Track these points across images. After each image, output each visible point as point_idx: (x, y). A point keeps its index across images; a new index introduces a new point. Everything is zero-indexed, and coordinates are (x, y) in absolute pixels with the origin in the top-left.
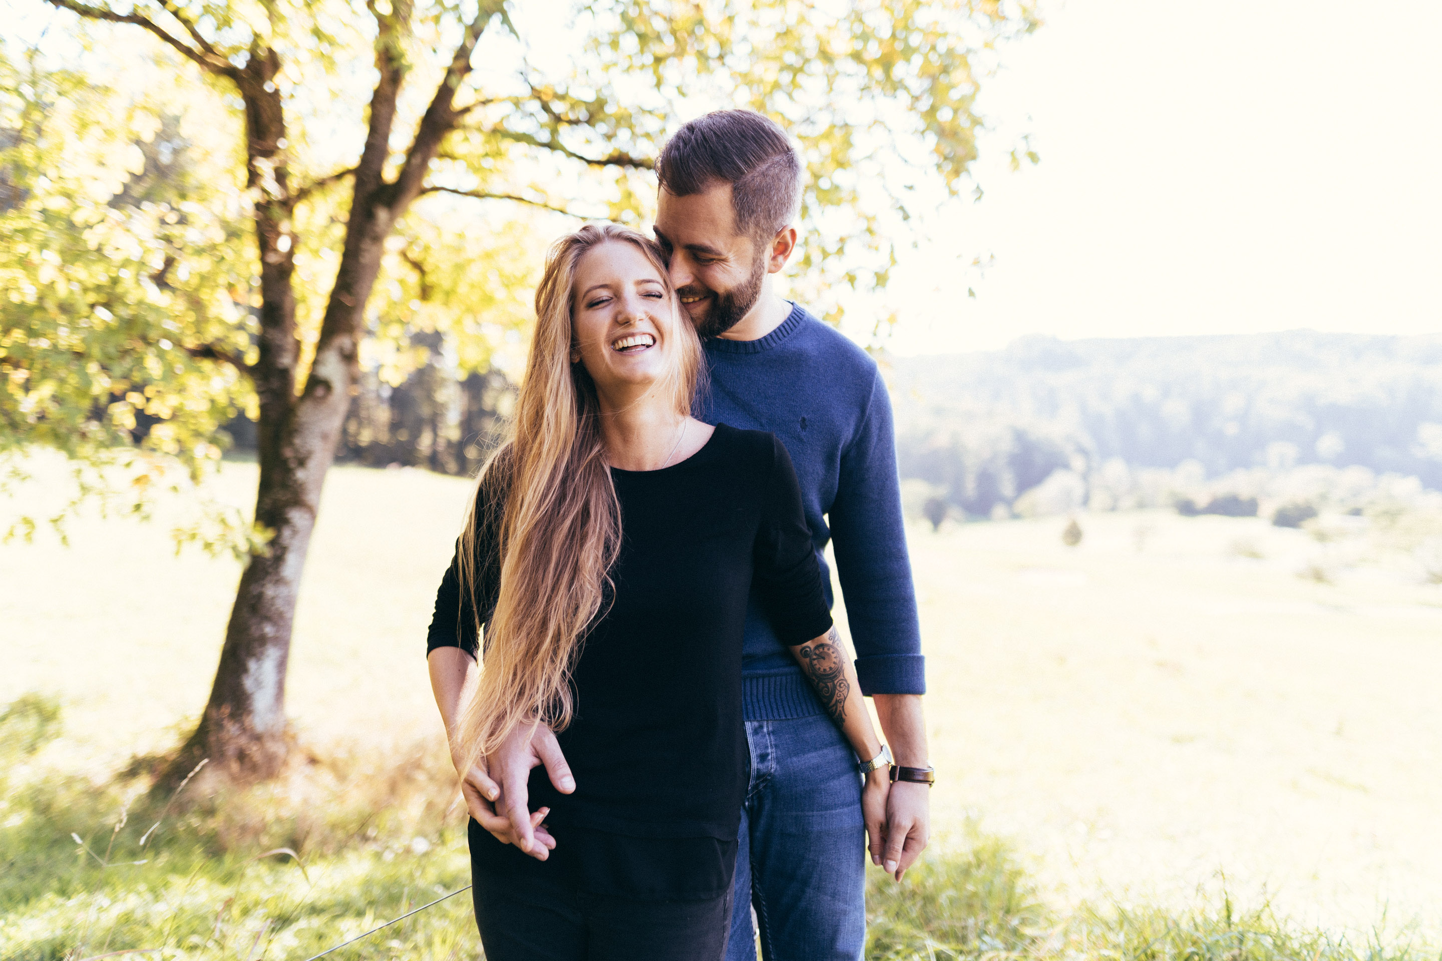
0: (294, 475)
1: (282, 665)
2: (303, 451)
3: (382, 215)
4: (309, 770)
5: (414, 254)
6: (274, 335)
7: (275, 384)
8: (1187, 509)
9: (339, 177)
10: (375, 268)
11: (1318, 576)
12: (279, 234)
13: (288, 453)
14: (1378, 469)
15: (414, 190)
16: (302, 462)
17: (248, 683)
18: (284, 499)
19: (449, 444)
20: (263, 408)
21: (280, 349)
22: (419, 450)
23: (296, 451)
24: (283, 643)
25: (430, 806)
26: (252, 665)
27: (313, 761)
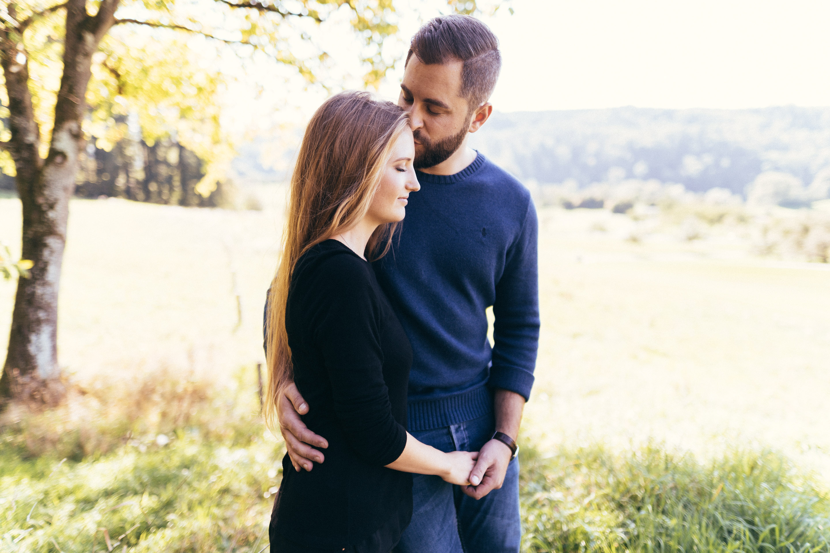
0: (47, 215)
1: (53, 336)
2: (52, 199)
3: (89, 38)
4: (81, 398)
5: (111, 63)
6: (19, 121)
7: (25, 154)
8: (569, 206)
9: (53, 9)
10: (88, 75)
11: (634, 240)
12: (17, 52)
13: (41, 200)
14: (664, 180)
15: (110, 21)
16: (52, 206)
17: (32, 349)
18: (42, 231)
19: (138, 182)
20: (18, 170)
21: (26, 131)
22: (118, 186)
23: (47, 199)
24: (53, 322)
25: (164, 415)
26: (33, 338)
27: (83, 393)
